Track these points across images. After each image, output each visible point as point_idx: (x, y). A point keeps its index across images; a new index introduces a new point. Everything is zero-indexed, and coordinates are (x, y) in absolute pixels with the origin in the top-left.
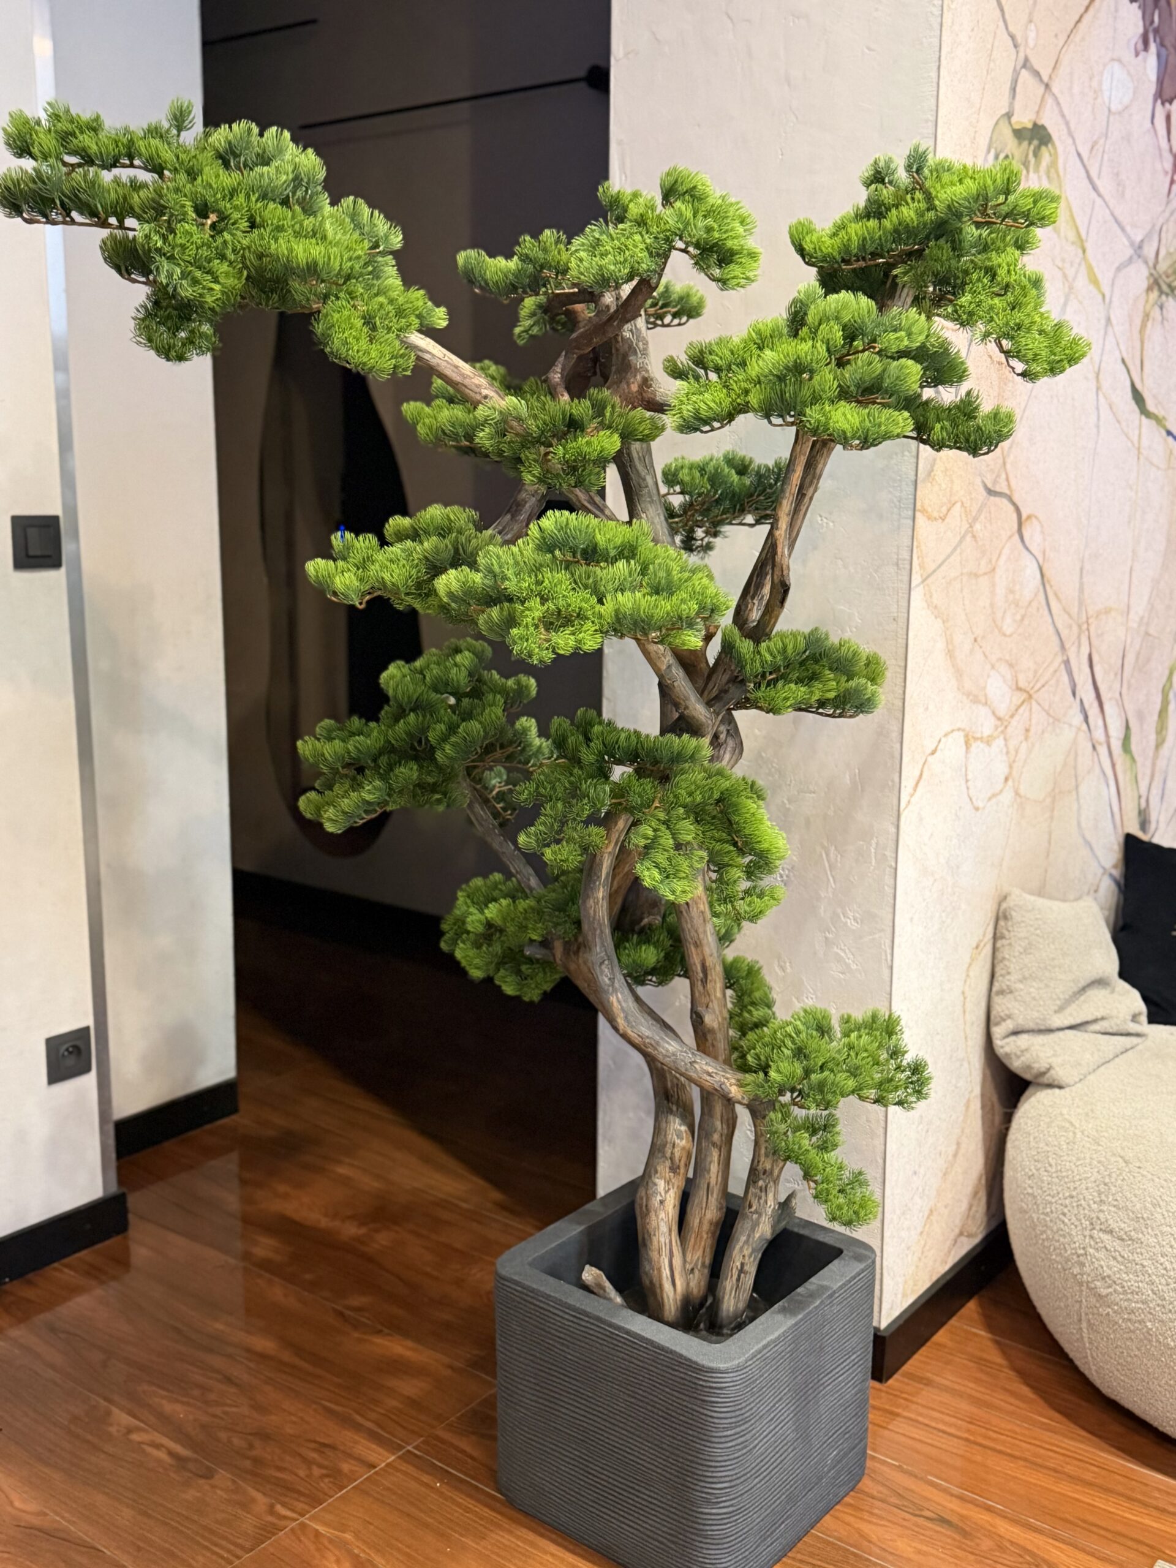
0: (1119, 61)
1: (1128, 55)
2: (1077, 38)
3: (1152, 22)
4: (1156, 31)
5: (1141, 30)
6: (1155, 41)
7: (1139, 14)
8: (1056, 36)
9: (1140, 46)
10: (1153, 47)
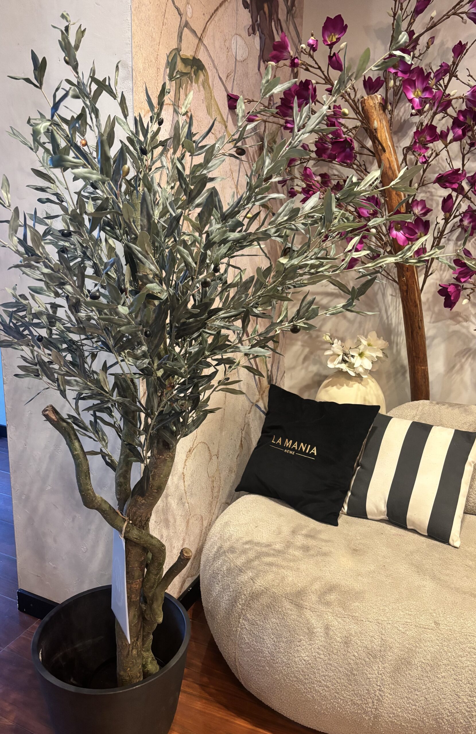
0: (240, 35)
1: (245, 34)
2: (216, 18)
3: (257, 21)
4: (259, 25)
5: (251, 23)
6: (258, 30)
7: (250, 15)
8: (204, 14)
9: (251, 31)
10: (258, 33)
